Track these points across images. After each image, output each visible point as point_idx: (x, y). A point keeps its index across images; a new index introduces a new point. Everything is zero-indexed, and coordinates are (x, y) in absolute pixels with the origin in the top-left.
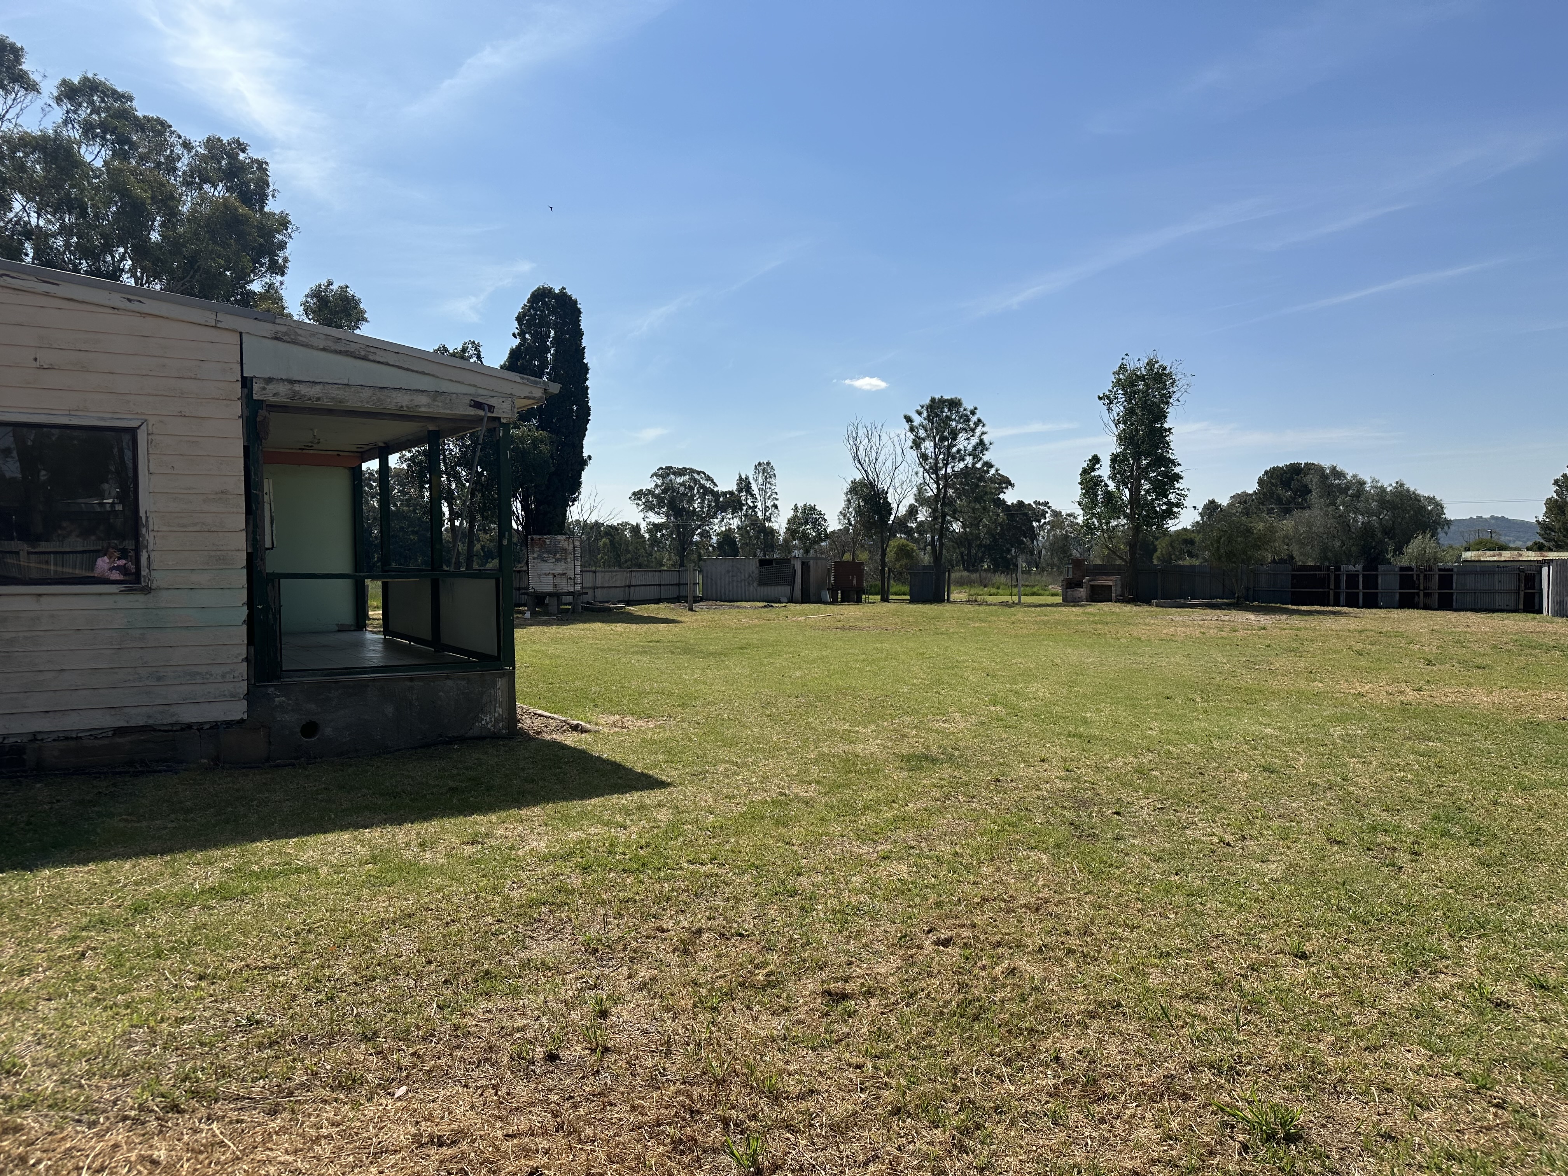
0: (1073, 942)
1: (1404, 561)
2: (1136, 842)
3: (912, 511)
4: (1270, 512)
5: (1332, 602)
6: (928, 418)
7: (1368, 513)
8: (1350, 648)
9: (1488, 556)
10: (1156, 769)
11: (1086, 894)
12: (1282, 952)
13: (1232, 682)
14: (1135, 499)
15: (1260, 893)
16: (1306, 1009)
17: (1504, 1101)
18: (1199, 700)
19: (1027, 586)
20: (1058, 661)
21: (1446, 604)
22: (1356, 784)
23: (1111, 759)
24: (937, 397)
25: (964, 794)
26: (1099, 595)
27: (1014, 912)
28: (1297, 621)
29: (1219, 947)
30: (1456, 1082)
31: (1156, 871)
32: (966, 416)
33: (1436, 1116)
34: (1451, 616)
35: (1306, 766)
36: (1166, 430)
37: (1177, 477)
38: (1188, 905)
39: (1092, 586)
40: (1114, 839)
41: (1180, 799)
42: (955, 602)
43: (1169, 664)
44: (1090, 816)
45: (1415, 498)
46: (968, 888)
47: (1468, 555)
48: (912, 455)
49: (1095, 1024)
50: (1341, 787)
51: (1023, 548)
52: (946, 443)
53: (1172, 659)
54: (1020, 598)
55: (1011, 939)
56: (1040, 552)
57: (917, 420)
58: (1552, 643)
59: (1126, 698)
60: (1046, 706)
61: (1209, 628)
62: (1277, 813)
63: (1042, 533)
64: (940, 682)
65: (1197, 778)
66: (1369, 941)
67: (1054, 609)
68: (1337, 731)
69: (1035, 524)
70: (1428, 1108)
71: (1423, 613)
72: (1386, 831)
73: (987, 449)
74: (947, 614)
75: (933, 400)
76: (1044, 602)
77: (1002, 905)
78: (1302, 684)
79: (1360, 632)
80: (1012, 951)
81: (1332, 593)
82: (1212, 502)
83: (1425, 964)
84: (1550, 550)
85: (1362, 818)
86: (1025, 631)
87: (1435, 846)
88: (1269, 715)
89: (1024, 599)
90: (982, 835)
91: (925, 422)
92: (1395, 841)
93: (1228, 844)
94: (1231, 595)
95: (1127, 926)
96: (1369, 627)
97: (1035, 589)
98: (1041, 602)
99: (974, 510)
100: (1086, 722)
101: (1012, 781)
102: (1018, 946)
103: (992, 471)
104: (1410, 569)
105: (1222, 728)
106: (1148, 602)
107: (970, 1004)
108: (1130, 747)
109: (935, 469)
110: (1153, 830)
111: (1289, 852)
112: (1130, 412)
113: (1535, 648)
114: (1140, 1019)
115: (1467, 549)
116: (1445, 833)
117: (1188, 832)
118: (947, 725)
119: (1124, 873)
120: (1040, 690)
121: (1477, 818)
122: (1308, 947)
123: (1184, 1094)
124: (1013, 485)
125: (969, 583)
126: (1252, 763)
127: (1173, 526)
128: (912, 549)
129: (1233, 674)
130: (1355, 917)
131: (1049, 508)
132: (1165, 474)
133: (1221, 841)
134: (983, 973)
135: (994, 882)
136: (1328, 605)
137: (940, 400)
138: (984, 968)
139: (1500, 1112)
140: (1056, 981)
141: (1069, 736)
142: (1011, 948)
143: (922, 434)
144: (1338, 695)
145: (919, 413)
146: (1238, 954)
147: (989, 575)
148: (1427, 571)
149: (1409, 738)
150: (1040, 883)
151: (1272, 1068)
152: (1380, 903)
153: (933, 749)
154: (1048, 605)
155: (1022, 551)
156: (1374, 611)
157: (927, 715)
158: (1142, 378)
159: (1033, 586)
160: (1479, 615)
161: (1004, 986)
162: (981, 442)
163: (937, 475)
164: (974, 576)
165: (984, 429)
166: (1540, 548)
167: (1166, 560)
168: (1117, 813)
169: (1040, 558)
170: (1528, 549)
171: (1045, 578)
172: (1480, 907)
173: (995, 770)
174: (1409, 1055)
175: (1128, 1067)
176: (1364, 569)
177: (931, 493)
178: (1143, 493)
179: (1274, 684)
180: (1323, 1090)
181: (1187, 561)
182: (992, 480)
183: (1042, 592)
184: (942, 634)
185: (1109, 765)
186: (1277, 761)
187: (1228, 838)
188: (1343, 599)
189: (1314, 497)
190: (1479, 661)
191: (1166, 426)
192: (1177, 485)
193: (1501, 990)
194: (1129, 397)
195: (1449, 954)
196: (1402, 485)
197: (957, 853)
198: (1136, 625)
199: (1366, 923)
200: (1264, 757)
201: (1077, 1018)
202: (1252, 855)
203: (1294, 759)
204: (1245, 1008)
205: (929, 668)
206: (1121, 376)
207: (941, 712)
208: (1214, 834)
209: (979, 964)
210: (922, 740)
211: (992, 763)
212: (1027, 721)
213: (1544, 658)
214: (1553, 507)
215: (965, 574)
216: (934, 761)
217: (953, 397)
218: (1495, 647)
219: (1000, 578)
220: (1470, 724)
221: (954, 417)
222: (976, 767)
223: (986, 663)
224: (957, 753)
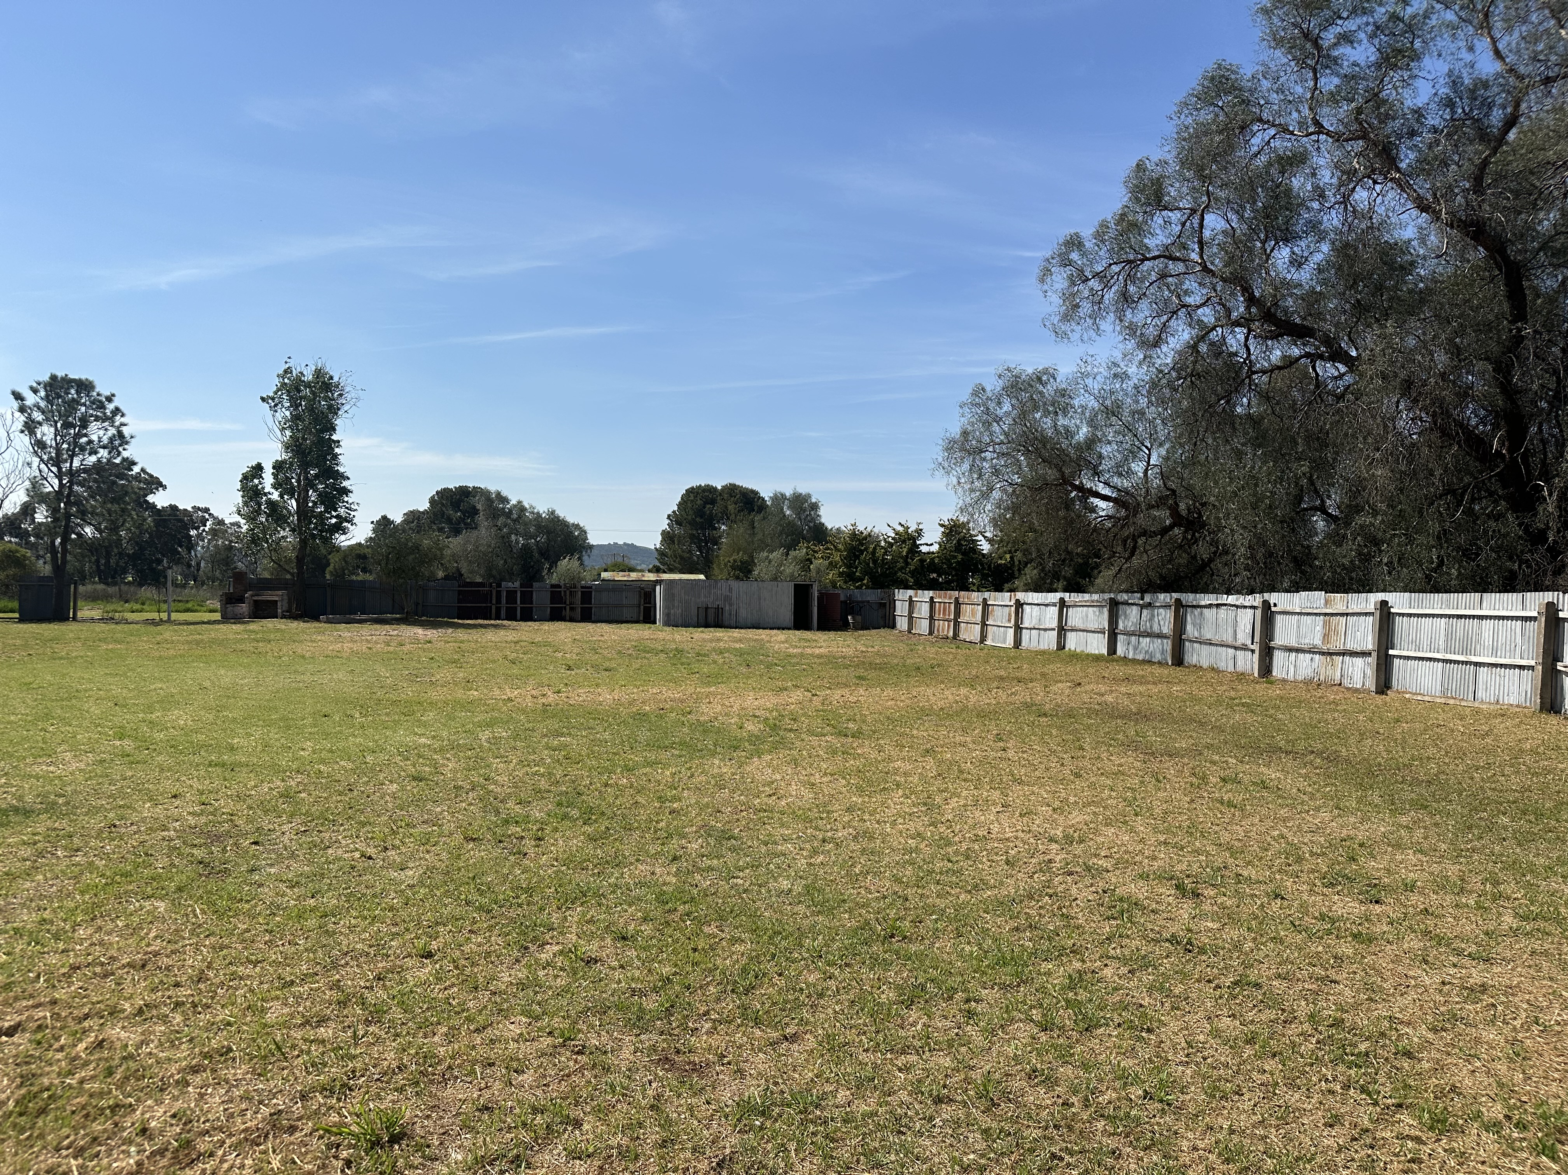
0: (184, 993)
1: (554, 579)
2: (273, 870)
3: (27, 510)
4: (441, 530)
5: (493, 616)
6: (47, 398)
7: (527, 536)
8: (506, 658)
9: (620, 576)
10: (304, 790)
11: (207, 936)
12: (409, 955)
13: (393, 696)
14: (303, 512)
15: (395, 901)
16: (425, 1006)
17: (584, 1047)
18: (357, 715)
19: (179, 601)
20: (207, 684)
21: (587, 617)
22: (496, 783)
23: (256, 786)
24: (60, 374)
25: (65, 848)
26: (262, 611)
27: (113, 974)
28: (461, 634)
29: (347, 964)
30: (549, 1040)
31: (290, 898)
32: (100, 402)
33: (527, 1078)
34: (590, 626)
35: (454, 771)
36: (334, 441)
37: (346, 491)
38: (320, 927)
39: (255, 601)
40: (248, 871)
41: (325, 819)
42: (84, 621)
43: (330, 680)
44: (224, 850)
45: (564, 524)
46: (53, 959)
47: (604, 575)
48: (24, 441)
49: (198, 1079)
50: (483, 787)
51: (176, 559)
52: (72, 431)
53: (335, 676)
54: (169, 615)
55: (103, 1007)
56: (198, 564)
57: (30, 399)
58: (660, 648)
59: (280, 719)
60: (186, 735)
61: (376, 643)
62: (421, 819)
63: (201, 543)
64: (47, 716)
65: (346, 795)
66: (490, 928)
67: (211, 626)
68: (485, 735)
69: (193, 533)
70: (523, 1072)
71: (568, 624)
72: (517, 822)
73: (127, 443)
74: (71, 635)
75: (53, 378)
76: (198, 620)
77: (98, 969)
78: (460, 694)
79: (516, 643)
80: (102, 1021)
81: (494, 607)
82: (384, 518)
83: (535, 939)
84: (665, 572)
85: (497, 813)
86: (172, 652)
87: (556, 830)
88: (425, 725)
89: (174, 616)
90: (82, 893)
91: (43, 404)
92: (523, 830)
93: (370, 858)
94: (401, 610)
95: (250, 962)
96: (524, 638)
97: (190, 605)
98: (194, 620)
99: (109, 511)
100: (232, 749)
101: (132, 824)
102: (111, 1014)
103: (136, 469)
104: (558, 586)
105: (377, 741)
106: (315, 618)
107: (35, 1097)
108: (276, 770)
109: (57, 462)
110: (293, 856)
111: (427, 856)
112: (296, 418)
113: (648, 652)
114: (251, 1060)
115: (606, 570)
116: (565, 817)
117: (330, 851)
118: (51, 768)
119: (256, 906)
120: (181, 717)
121: (591, 800)
122: (434, 945)
123: (291, 1127)
124: (165, 487)
125: (105, 598)
126: (402, 773)
127: (343, 541)
128: (24, 556)
129: (394, 688)
130: (480, 908)
131: (210, 514)
132: (333, 487)
133: (363, 855)
134: (60, 1056)
135: (91, 945)
136: (491, 619)
137: (62, 378)
138: (61, 1049)
139: (579, 1058)
140: (156, 1041)
141: (210, 765)
142: (102, 1017)
143: (38, 416)
144: (491, 702)
145: (35, 391)
146: (366, 967)
147: (132, 589)
148: (572, 588)
149: (546, 736)
150: (152, 935)
151: (385, 1074)
152: (504, 891)
153: (29, 799)
154: (204, 623)
155: (178, 562)
156: (530, 623)
157: (24, 758)
158: (308, 385)
159: (187, 601)
160: (611, 626)
161: (86, 1063)
162: (121, 435)
163: (60, 469)
164: (111, 590)
165: (123, 420)
166: (657, 570)
167: (339, 574)
168: (256, 843)
169: (198, 570)
170: (649, 571)
171: (203, 592)
172: (582, 879)
173: (111, 815)
174: (512, 1027)
175: (232, 1115)
176: (522, 586)
177: (50, 489)
178: (310, 504)
179: (434, 695)
180: (432, 1082)
181: (361, 576)
182: (137, 478)
183: (199, 608)
184: (61, 658)
185: (253, 792)
186: (427, 769)
187: (371, 851)
188: (503, 613)
189: (481, 518)
190: (607, 664)
191: (334, 437)
192: (346, 499)
193: (592, 948)
194: (295, 405)
195: (555, 926)
196: (553, 512)
197: (44, 920)
198: (301, 642)
199: (489, 911)
200: (414, 766)
201: (176, 1077)
202: (391, 865)
203: (443, 765)
204: (367, 1019)
205: (36, 700)
206: (286, 380)
207: (47, 753)
208: (357, 850)
209: (56, 1046)
210: (14, 789)
211: (108, 807)
212: (160, 753)
213: (654, 660)
214: (667, 537)
215: (101, 587)
216: (27, 813)
217: (83, 377)
218: (620, 652)
219: (147, 592)
220: (594, 719)
221: (83, 401)
222: (86, 814)
223: (116, 691)
224: (61, 801)
